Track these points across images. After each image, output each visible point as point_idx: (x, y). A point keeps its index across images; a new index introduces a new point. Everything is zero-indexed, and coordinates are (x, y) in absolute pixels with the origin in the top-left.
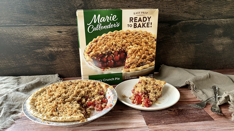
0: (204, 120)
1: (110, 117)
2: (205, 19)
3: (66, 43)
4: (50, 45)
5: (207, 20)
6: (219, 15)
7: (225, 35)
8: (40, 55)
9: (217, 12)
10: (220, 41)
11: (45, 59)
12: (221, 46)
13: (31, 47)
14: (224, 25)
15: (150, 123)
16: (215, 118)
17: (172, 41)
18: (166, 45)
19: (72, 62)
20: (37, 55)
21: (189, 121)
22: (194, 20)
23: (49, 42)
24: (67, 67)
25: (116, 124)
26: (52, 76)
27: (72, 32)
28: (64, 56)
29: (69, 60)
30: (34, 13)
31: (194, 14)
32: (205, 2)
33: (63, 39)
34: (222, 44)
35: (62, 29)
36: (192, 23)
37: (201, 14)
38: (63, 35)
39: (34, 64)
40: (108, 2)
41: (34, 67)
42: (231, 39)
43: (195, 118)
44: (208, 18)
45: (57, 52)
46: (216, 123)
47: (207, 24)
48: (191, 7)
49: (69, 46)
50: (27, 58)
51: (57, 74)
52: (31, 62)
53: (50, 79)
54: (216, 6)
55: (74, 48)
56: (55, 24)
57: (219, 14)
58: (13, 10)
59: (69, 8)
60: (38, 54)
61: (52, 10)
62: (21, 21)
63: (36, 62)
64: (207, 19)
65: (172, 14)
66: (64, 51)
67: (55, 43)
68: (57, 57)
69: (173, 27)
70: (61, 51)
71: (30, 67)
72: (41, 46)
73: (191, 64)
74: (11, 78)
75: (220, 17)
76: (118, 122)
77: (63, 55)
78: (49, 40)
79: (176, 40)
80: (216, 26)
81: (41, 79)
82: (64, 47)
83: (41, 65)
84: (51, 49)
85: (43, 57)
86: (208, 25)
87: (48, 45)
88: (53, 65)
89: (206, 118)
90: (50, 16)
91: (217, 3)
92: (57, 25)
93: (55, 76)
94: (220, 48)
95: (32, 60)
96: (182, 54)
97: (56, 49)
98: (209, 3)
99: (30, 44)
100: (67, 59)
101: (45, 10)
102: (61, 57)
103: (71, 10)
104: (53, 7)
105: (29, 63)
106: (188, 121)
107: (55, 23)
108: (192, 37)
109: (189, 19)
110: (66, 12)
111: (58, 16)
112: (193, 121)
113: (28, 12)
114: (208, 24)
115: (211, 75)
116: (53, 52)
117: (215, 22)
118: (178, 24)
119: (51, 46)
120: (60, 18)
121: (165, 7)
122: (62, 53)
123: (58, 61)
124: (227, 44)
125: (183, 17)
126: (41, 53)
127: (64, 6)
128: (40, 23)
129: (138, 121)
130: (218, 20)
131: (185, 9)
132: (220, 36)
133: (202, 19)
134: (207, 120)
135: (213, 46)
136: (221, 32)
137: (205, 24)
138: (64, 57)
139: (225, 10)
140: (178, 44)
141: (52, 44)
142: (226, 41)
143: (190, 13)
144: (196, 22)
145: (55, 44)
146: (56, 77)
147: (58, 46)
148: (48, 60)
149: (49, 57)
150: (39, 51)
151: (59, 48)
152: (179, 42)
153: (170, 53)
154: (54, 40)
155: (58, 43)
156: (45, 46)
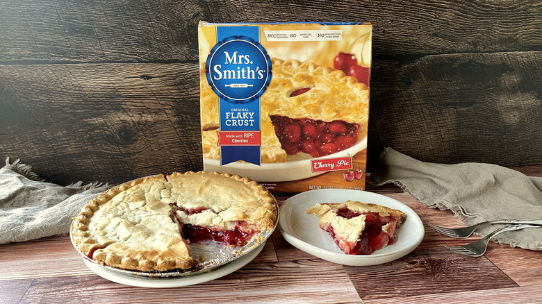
0: (495, 287)
1: (270, 278)
2: (479, 52)
3: (161, 102)
4: (122, 108)
5: (484, 54)
6: (510, 43)
7: (523, 87)
8: (98, 131)
9: (505, 35)
10: (512, 101)
11: (110, 139)
12: (516, 113)
13: (79, 111)
14: (522, 64)
15: (368, 294)
16: (519, 281)
17: (406, 101)
19: (172, 148)
21: (461, 289)
22: (454, 52)
24: (161, 158)
25: (286, 295)
27: (174, 78)
29: (166, 144)
30: (89, 32)
31: (454, 39)
32: (479, 13)
34: (518, 108)
35: (151, 69)
36: (450, 59)
37: (470, 39)
38: (154, 84)
40: (260, 11)
41: (84, 158)
42: (538, 98)
43: (472, 281)
44: (485, 48)
45: (139, 123)
46: (525, 294)
47: (484, 63)
48: (448, 24)
49: (166, 111)
50: (68, 138)
52: (77, 147)
54: (503, 22)
55: (177, 114)
56: (137, 59)
57: (511, 40)
58: (39, 24)
59: (170, 23)
60: (94, 127)
61: (130, 25)
62: (56, 51)
63: (90, 148)
64: (484, 52)
65: (405, 39)
66: (155, 123)
67: (134, 104)
68: (139, 136)
69: (408, 68)
70: (147, 122)
71: (75, 159)
73: (448, 153)
75: (512, 47)
76: (289, 291)
77: (152, 131)
79: (414, 99)
80: (504, 68)
82: (156, 113)
83: (99, 154)
84: (124, 117)
85: (106, 135)
86: (485, 65)
87: (117, 108)
88: (128, 154)
89: (500, 281)
90: (124, 40)
91: (506, 15)
92: (140, 61)
94: (513, 118)
95: (78, 142)
96: (428, 132)
97: (136, 118)
98: (488, 14)
99: (76, 104)
100: (161, 141)
101: (113, 27)
102: (147, 136)
103: (173, 27)
104: (133, 18)
105: (71, 148)
106: (457, 289)
107: (136, 55)
108: (450, 92)
109: (443, 51)
110: (161, 32)
111: (143, 40)
112: (470, 288)
113: (72, 30)
114: (487, 62)
115: (500, 179)
116: (129, 124)
117: (501, 58)
118: (418, 62)
119: (125, 111)
120: (149, 45)
121: (390, 24)
123: (139, 145)
124: (529, 109)
125: (430, 47)
127: (157, 17)
128: (101, 57)
129: (338, 289)
130: (508, 53)
131: (435, 27)
132: (513, 90)
133: (472, 52)
134: (502, 286)
135: (497, 112)
136: (516, 80)
137: (479, 63)
138: (155, 136)
139: (524, 31)
140: (419, 107)
141: (128, 104)
142: (528, 101)
143: (445, 37)
144: (459, 58)
145: (134, 106)
147: (142, 111)
148: (117, 143)
149: (120, 136)
150: (97, 120)
151: (144, 115)
152: (420, 104)
153: (399, 127)
154: (133, 97)
155: (142, 102)
156: (111, 109)
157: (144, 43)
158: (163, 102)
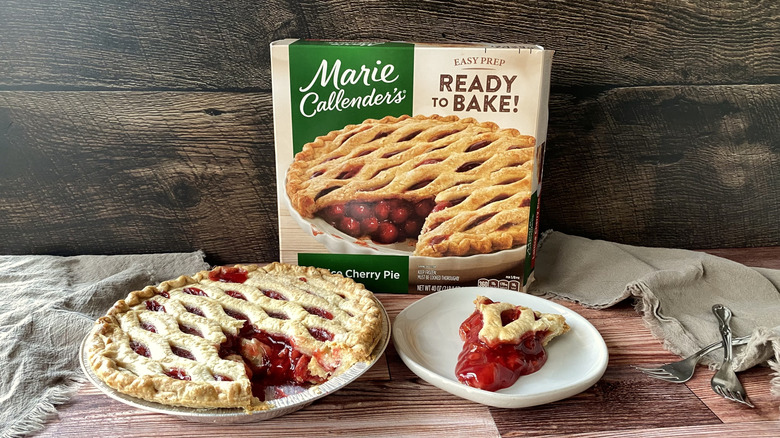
0: (688, 423)
1: (377, 403)
2: (691, 83)
3: (234, 148)
4: (179, 155)
5: (698, 88)
6: (736, 72)
7: (753, 136)
8: (145, 187)
9: (729, 61)
10: (736, 155)
11: (161, 199)
12: (741, 173)
13: (118, 158)
14: (751, 103)
15: (511, 429)
16: (723, 416)
17: (583, 152)
18: (561, 164)
19: (250, 212)
20: (136, 186)
21: (640, 424)
22: (655, 83)
23: (177, 143)
24: (233, 227)
25: (397, 428)
26: (182, 259)
27: (254, 114)
28: (225, 193)
29: (242, 207)
30: (131, 47)
31: (655, 66)
32: (693, 28)
33: (225, 137)
34: (743, 166)
35: (221, 101)
36: (648, 93)
37: (679, 65)
38: (225, 123)
39: (125, 217)
40: (377, 19)
41: (124, 225)
42: (773, 151)
43: (658, 415)
44: (699, 78)
45: (203, 177)
46: (729, 434)
47: (696, 99)
48: (647, 43)
49: (242, 160)
50: (102, 196)
51: (200, 252)
52: (115, 210)
53: (175, 267)
54: (727, 42)
55: (257, 165)
56: (200, 86)
57: (736, 67)
58: (60, 33)
59: (248, 35)
60: (139, 182)
61: (191, 38)
62: (87, 74)
63: (133, 211)
64: (698, 84)
65: (585, 64)
66: (226, 177)
67: (195, 149)
68: (202, 196)
69: (588, 105)
70: (214, 175)
71: (111, 226)
72: (151, 155)
73: (642, 227)
74: (47, 261)
75: (738, 78)
76: (403, 422)
77: (221, 188)
78: (176, 138)
79: (595, 149)
80: (727, 107)
81: (146, 266)
82: (227, 163)
83: (147, 220)
84: (181, 168)
85: (157, 193)
86: (699, 103)
87: (173, 155)
88: (187, 220)
89: (697, 415)
90: (182, 58)
91: (732, 32)
92: (205, 89)
93: (194, 259)
94: (736, 179)
95: (117, 202)
96: (613, 197)
97: (199, 170)
98: (704, 30)
99: (113, 149)
100: (234, 203)
101: (167, 39)
102: (214, 196)
103: (252, 41)
104: (195, 28)
105: (107, 211)
106: (636, 425)
107: (199, 80)
108: (647, 140)
109: (640, 81)
110: (235, 47)
111: (210, 59)
112: (654, 424)
113: (109, 43)
114: (701, 99)
115: (709, 270)
116: (189, 178)
117: (722, 94)
118: (602, 98)
119: (183, 159)
120: (218, 66)
121: (563, 41)
122: (220, 181)
123: (203, 207)
124: (759, 167)
125: (619, 75)
126: (149, 179)
127: (229, 26)
128: (149, 82)
129: (470, 422)
130: (733, 86)
131: (628, 47)
132: (737, 140)
133: (681, 83)
134: (698, 422)
135: (714, 171)
136: (742, 125)
137: (690, 100)
138: (226, 196)
139: (757, 55)
140: (602, 160)
141: (187, 150)
142: (758, 155)
143: (642, 62)
144: (661, 93)
145: (196, 152)
146: (197, 261)
147: (207, 160)
148: (172, 205)
149: (176, 194)
150: (144, 172)
151: (210, 165)
152: (604, 157)
153: (573, 189)
154: (195, 139)
155: (207, 148)
156: (164, 156)
157: (212, 63)
158: (237, 148)
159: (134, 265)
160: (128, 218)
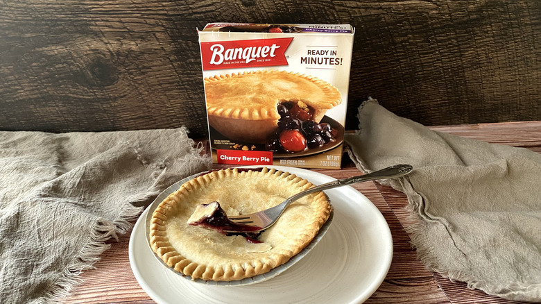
18: (487, 32)
20: (51, 65)
23: (88, 17)
28: (143, 70)
33: (139, 9)
39: (43, 98)
72: (62, 31)
78: (86, 11)
81: (133, 142)
122: (136, 58)
126: (64, 58)
159: (122, 141)
160: (47, 99)
